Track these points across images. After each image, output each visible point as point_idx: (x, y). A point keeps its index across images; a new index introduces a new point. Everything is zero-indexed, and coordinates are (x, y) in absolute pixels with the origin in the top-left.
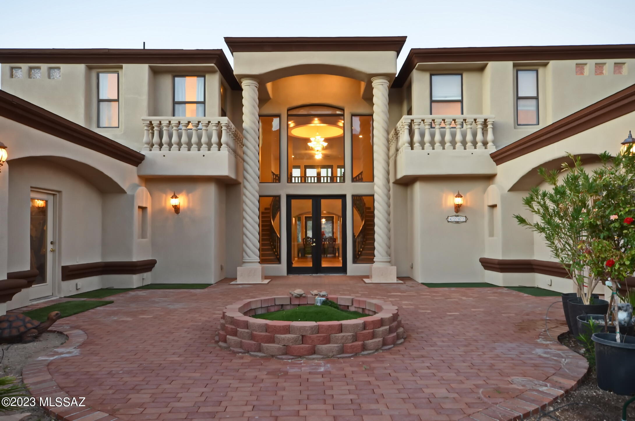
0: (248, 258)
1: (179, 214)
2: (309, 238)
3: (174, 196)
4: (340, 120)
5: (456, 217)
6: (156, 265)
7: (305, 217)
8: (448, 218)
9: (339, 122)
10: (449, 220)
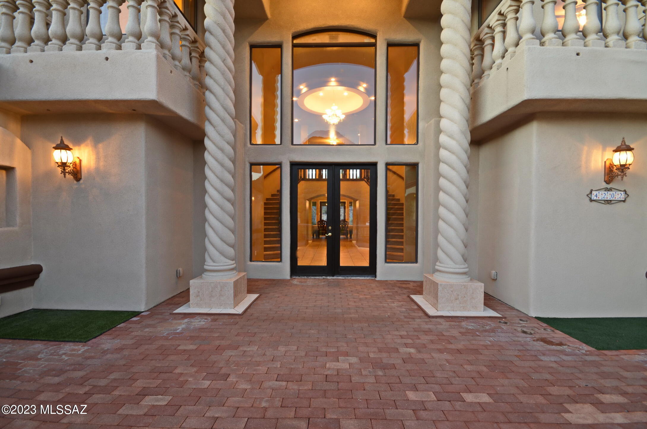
0: (212, 263)
1: (81, 181)
2: (323, 220)
3: (62, 146)
4: (361, 83)
5: (606, 192)
6: (42, 275)
7: (320, 202)
8: (591, 193)
9: (360, 85)
10: (594, 197)
